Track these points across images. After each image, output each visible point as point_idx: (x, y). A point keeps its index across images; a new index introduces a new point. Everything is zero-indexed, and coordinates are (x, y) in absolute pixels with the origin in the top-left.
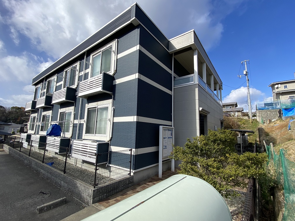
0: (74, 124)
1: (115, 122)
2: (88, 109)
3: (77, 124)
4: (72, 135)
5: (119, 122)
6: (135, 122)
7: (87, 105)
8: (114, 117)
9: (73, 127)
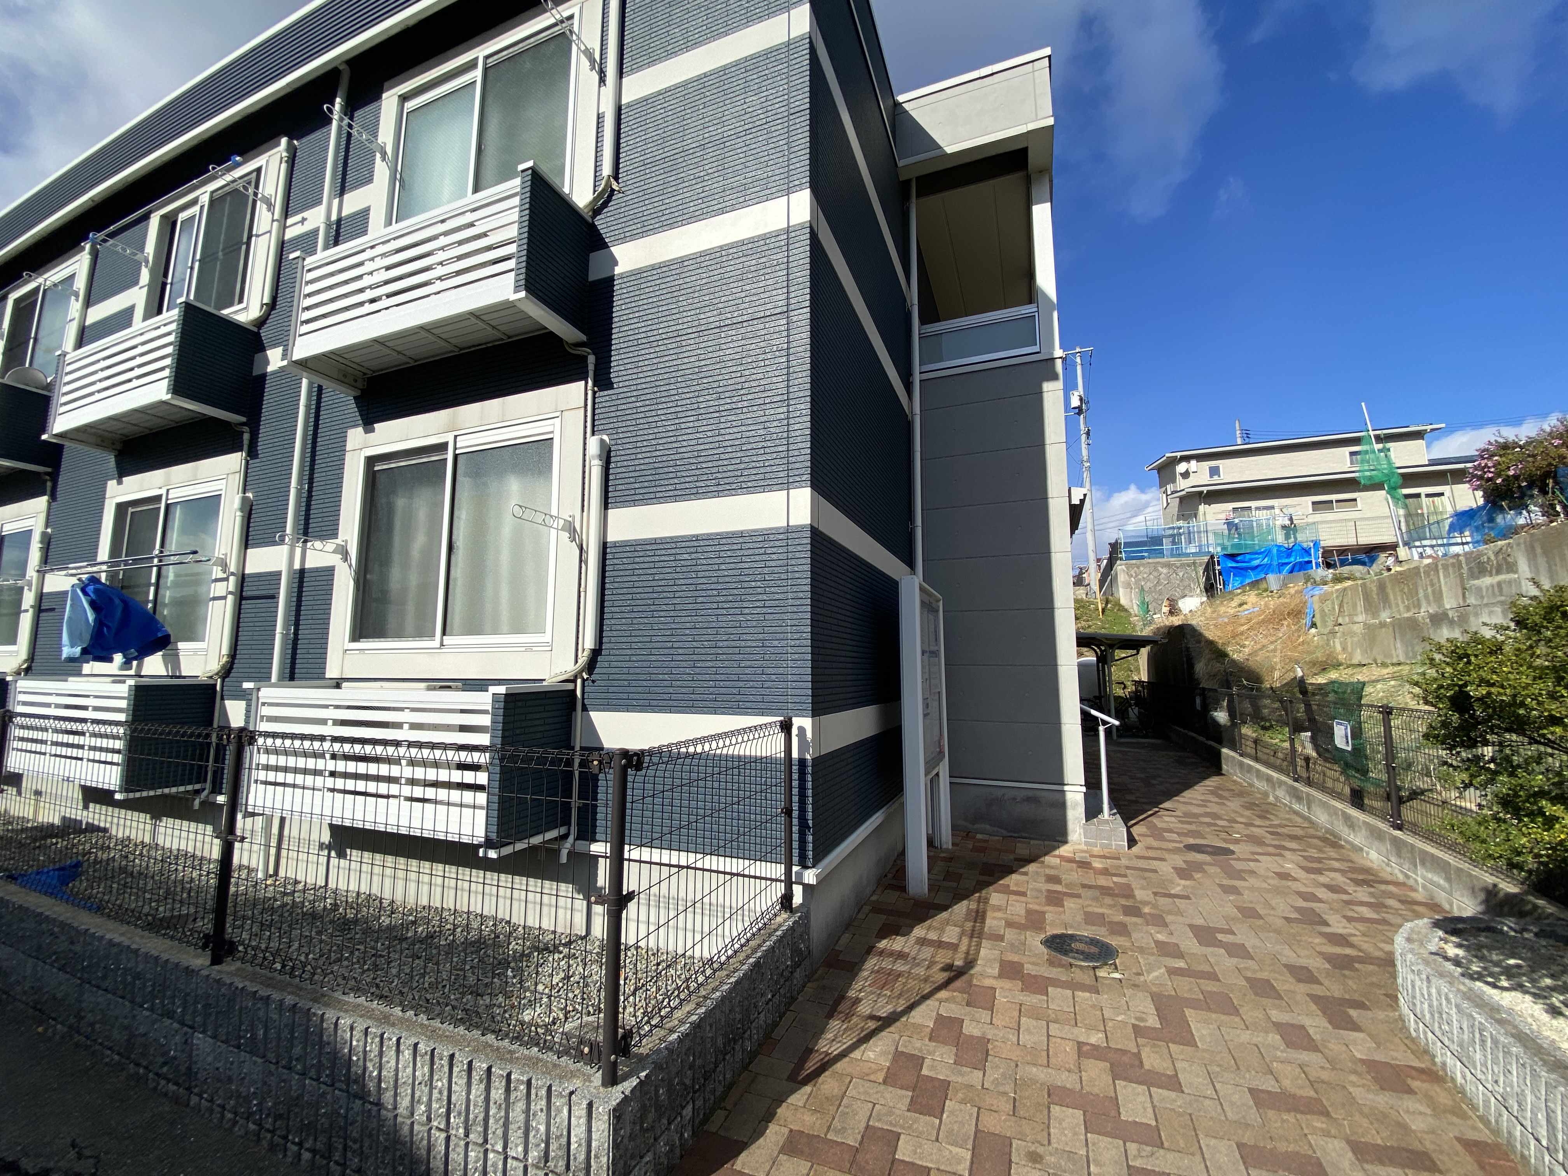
0: (243, 579)
1: (615, 545)
2: (371, 461)
3: (278, 574)
4: (233, 655)
5: (655, 542)
6: (799, 529)
7: (356, 436)
8: (606, 504)
9: (241, 597)
